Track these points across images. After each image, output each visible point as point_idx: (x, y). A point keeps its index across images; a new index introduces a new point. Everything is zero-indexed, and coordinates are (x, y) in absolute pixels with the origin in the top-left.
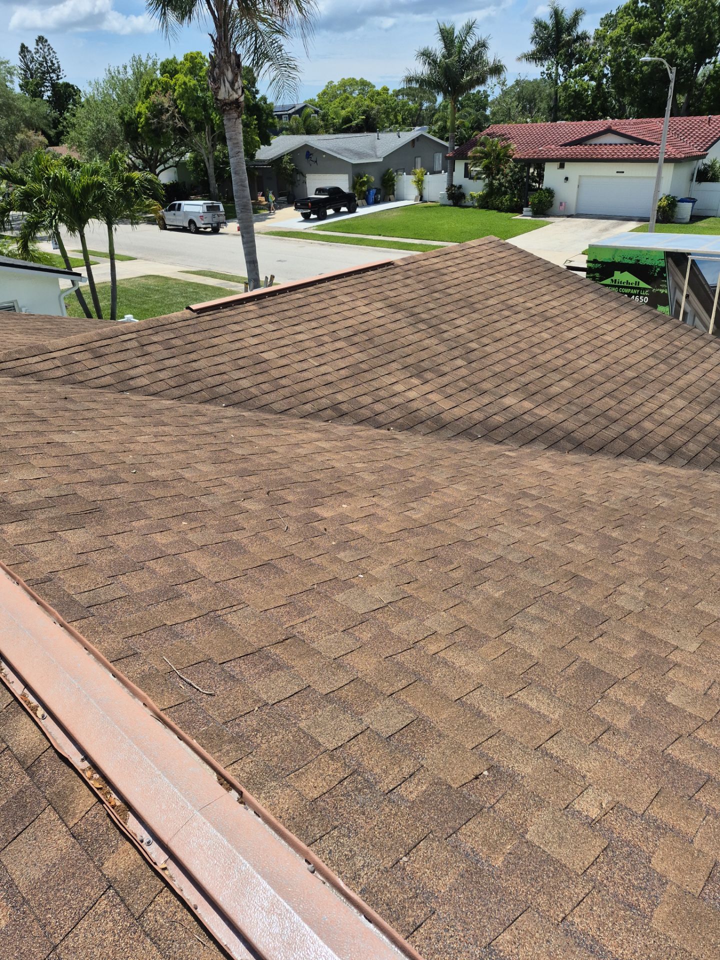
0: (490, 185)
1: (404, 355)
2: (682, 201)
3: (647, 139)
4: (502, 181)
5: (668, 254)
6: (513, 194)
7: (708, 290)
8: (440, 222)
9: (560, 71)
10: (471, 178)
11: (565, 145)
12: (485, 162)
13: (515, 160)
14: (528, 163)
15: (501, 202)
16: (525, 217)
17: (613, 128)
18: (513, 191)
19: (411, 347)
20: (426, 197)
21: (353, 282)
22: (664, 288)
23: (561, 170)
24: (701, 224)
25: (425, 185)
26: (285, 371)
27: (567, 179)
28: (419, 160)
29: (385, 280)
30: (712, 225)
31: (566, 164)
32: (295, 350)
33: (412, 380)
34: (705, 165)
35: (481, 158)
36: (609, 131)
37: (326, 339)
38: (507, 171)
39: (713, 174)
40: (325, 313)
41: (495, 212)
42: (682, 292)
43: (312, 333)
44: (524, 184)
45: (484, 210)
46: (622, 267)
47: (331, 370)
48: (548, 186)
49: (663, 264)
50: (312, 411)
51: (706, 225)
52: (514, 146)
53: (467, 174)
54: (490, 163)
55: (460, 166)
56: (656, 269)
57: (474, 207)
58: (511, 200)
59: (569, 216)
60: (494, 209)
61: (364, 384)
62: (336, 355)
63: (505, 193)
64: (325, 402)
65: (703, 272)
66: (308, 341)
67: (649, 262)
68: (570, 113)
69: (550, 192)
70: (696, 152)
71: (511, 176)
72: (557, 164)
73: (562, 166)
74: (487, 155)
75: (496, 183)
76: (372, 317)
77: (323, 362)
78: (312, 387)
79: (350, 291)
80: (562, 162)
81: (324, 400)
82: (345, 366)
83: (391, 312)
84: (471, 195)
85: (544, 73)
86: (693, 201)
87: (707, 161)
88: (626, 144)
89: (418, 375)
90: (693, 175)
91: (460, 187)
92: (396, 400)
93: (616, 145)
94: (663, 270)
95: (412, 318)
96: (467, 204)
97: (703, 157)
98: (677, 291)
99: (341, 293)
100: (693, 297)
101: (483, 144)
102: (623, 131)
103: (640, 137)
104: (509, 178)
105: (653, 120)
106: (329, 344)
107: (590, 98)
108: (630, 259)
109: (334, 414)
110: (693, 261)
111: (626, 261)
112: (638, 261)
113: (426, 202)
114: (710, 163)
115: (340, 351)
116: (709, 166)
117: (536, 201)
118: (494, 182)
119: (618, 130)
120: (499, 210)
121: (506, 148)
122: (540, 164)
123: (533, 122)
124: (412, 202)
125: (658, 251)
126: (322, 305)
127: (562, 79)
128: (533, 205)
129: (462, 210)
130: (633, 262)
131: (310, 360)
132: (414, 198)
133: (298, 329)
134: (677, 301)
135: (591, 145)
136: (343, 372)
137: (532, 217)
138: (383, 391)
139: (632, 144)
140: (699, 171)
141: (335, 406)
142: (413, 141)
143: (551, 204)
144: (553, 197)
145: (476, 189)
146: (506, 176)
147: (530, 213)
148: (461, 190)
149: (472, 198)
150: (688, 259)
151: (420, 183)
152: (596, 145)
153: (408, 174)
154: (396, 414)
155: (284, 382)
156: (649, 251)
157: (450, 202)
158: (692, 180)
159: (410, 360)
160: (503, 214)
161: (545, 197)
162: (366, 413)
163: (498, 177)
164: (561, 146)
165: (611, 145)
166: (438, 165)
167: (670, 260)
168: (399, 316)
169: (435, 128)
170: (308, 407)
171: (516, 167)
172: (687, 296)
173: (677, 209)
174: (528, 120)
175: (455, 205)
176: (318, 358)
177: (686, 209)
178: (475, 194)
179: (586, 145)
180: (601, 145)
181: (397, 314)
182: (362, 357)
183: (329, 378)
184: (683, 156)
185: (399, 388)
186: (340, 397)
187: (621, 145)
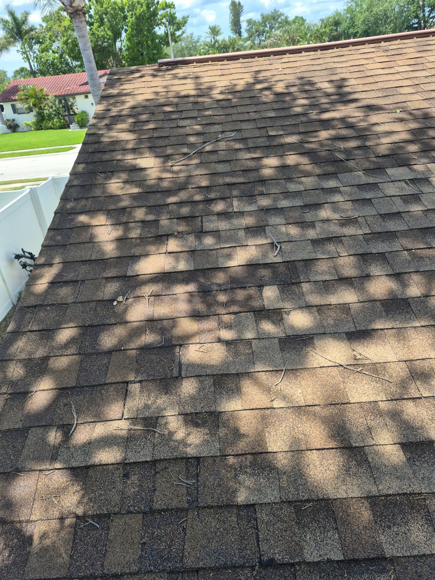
0: (39, 114)
4: (50, 110)
6: (59, 118)
8: (26, 140)
10: (21, 113)
11: (83, 85)
12: (32, 100)
13: (56, 96)
14: (61, 98)
15: (53, 124)
16: (74, 130)
23: (87, 99)
27: (92, 104)
31: (89, 96)
35: (27, 99)
38: (51, 104)
53: (15, 110)
55: (8, 107)
57: (31, 131)
58: (60, 122)
60: (48, 129)
63: (54, 118)
69: (85, 113)
72: (83, 96)
73: (86, 97)
80: (86, 95)
84: (25, 124)
91: (14, 120)
96: (24, 129)
104: (54, 108)
117: (80, 119)
118: (45, 111)
120: (54, 129)
121: (41, 91)
128: (78, 122)
137: (80, 129)
143: (88, 120)
144: (88, 115)
146: (51, 107)
147: (78, 127)
148: (15, 122)
161: (83, 116)
163: (46, 108)
164: (80, 86)
171: (55, 101)
175: (14, 132)
178: (29, 122)
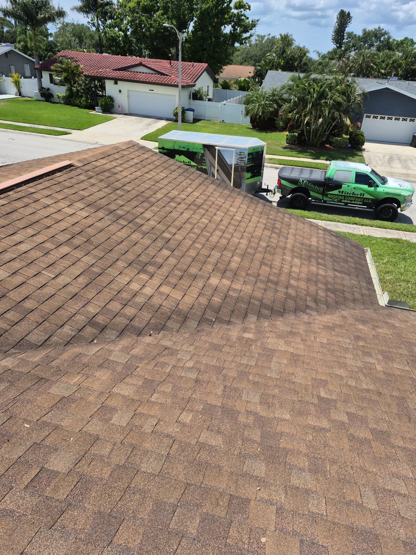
0: (70, 90)
1: (123, 252)
2: (188, 110)
3: (163, 72)
4: (79, 88)
5: (205, 146)
6: (87, 97)
7: (228, 167)
8: (41, 113)
9: (100, 22)
10: (56, 84)
11: (116, 70)
12: (65, 74)
13: (85, 76)
14: (93, 78)
15: (80, 102)
16: (97, 113)
17: (143, 63)
18: (87, 96)
19: (124, 243)
20: (23, 93)
21: (47, 184)
22: (204, 166)
23: (115, 86)
24: (199, 124)
25: (21, 85)
26: (24, 291)
27: (120, 91)
28: (13, 68)
29: (74, 181)
30: (204, 125)
31: (118, 82)
32: (24, 264)
33: (141, 276)
34: (195, 90)
35: (61, 72)
36: (140, 64)
37: (49, 245)
38: (81, 82)
39: (200, 96)
40: (36, 217)
41: (77, 108)
42: (214, 168)
43: (32, 241)
44: (93, 92)
45: (67, 106)
46: (180, 153)
47: (68, 280)
48: (110, 95)
49: (202, 152)
50: (73, 334)
51: (202, 125)
52: (82, 66)
53: (52, 81)
54: (68, 76)
55: (46, 76)
56: (199, 154)
57: (61, 103)
58: (86, 101)
59: (125, 114)
60: (76, 106)
61: (105, 289)
62: (66, 263)
63: (82, 97)
64: (81, 319)
65: (224, 157)
66: (33, 251)
67: (194, 150)
68: (111, 50)
69: (111, 99)
70: (190, 82)
71: (84, 86)
72: (113, 82)
73: (116, 83)
74: (65, 70)
75: (74, 89)
76: (80, 218)
77: (57, 271)
78: (61, 304)
79: (49, 193)
80: (116, 81)
81: (78, 317)
82: (79, 273)
83: (92, 211)
84: (57, 95)
85: (89, 22)
86: (193, 110)
87: (196, 88)
88: (152, 74)
89: (143, 270)
90: (190, 95)
91: (48, 89)
92: (139, 300)
93: (146, 73)
94: (203, 155)
95: (111, 215)
96: (56, 101)
97: (194, 86)
98: (212, 167)
99: (41, 196)
100: (221, 171)
101: (61, 62)
102: (149, 66)
103: (159, 70)
104: (83, 87)
105: (162, 60)
106: (54, 251)
107: (121, 42)
108: (184, 148)
109: (94, 331)
110: (219, 150)
111: (182, 149)
112: (189, 149)
113: (24, 97)
114: (197, 90)
115: (68, 256)
116: (197, 91)
117: (103, 103)
118: (73, 88)
119: (146, 65)
120: (80, 107)
121: (77, 67)
122: (102, 80)
123: (88, 52)
124: (14, 96)
125: (199, 144)
126: (29, 210)
127: (102, 27)
128: (102, 106)
129: (53, 105)
130: (185, 150)
131: (43, 272)
132: (15, 93)
133: (17, 238)
134: (212, 173)
135: (131, 72)
136: (80, 279)
137: (102, 113)
138: (124, 293)
139: (155, 74)
140: (193, 93)
141: (91, 322)
142: (6, 53)
143: (113, 106)
144: (113, 101)
145: (60, 91)
146: (81, 85)
147: (101, 111)
148: (49, 91)
149: (59, 97)
150: (216, 149)
151: (17, 84)
152: (134, 72)
153: (7, 76)
154: (146, 315)
155: (29, 304)
156: (194, 144)
157: (43, 99)
158: (190, 98)
159: (130, 256)
160: (83, 109)
161: (109, 101)
162: (121, 321)
163: (75, 85)
164: (113, 70)
165: (143, 73)
166: (28, 73)
167: (206, 149)
168: (100, 214)
169: (19, 46)
170: (67, 330)
171: (86, 80)
172: (218, 170)
173: (185, 115)
174: (85, 50)
175: (47, 101)
176: (50, 268)
177: (190, 115)
178: (61, 95)
179: (128, 71)
180: (137, 72)
181: (98, 213)
182: (89, 260)
183: (73, 289)
184: (185, 84)
185: (135, 286)
186: (92, 309)
187: (149, 74)
